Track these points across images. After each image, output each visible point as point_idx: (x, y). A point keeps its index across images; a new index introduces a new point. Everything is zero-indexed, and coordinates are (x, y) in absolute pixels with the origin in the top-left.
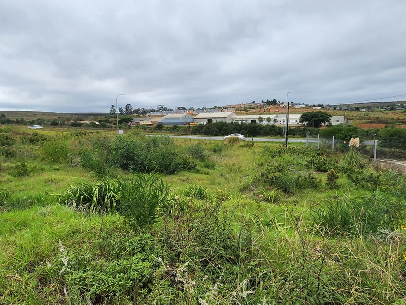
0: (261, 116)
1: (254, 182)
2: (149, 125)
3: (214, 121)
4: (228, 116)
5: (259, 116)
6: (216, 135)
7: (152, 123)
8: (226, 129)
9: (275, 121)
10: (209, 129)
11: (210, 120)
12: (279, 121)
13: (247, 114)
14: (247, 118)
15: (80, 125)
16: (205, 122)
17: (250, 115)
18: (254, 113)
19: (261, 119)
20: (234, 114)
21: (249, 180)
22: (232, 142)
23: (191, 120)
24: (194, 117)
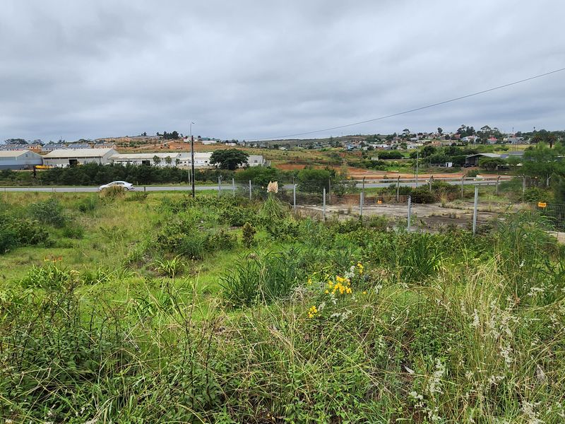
0: (157, 155)
1: (147, 251)
3: (81, 163)
4: (103, 154)
5: (153, 155)
6: (86, 184)
8: (103, 175)
9: (178, 161)
10: (72, 175)
11: (73, 161)
12: (183, 162)
13: (135, 152)
14: (136, 158)
16: (65, 165)
17: (141, 153)
18: (147, 151)
19: (157, 160)
20: (115, 152)
21: (139, 249)
22: (112, 194)
23: (39, 162)
24: (44, 156)
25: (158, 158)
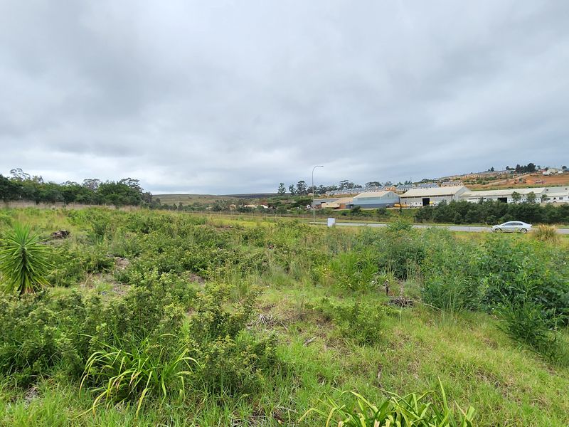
0: (517, 191)
2: (335, 208)
3: (434, 202)
4: (456, 192)
5: (512, 191)
6: (458, 223)
7: (339, 206)
8: (474, 214)
9: (544, 198)
10: (443, 213)
11: (426, 201)
12: (552, 199)
13: (485, 189)
14: (493, 194)
15: (248, 210)
17: (491, 189)
18: (498, 187)
19: (516, 196)
20: (466, 189)
22: (543, 237)
23: (397, 201)
24: (401, 196)
25: (519, 194)
